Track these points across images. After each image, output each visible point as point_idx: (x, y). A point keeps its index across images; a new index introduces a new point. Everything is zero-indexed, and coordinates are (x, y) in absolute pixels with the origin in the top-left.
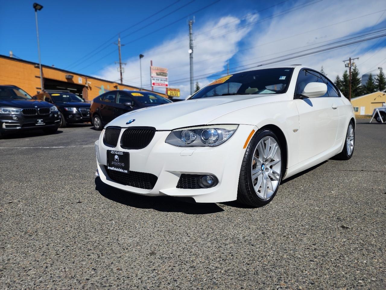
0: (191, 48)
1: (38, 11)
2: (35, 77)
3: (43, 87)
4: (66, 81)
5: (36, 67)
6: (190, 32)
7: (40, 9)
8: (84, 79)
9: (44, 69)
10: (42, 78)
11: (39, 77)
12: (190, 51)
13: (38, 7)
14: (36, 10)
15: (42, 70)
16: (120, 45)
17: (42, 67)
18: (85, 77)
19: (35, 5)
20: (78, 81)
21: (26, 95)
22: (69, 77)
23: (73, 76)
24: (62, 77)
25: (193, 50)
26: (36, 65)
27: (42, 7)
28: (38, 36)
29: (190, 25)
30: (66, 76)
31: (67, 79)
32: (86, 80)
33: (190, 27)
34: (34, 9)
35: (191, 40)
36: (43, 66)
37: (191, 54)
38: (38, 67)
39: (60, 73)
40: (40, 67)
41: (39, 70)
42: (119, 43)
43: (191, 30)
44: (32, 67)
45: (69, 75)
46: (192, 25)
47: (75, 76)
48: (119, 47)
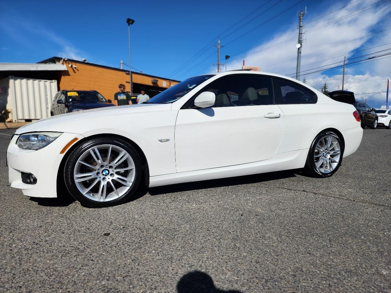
0: (300, 42)
1: (130, 25)
2: (125, 82)
3: (132, 91)
4: (152, 85)
5: (127, 74)
6: (300, 25)
7: (132, 24)
8: (167, 82)
9: (133, 75)
10: (131, 83)
11: (129, 83)
12: (298, 46)
13: (130, 22)
14: (129, 25)
15: (131, 76)
16: (219, 47)
17: (131, 74)
18: (169, 81)
19: (128, 20)
20: (162, 85)
21: (102, 98)
22: (154, 82)
23: (157, 81)
24: (148, 82)
25: (301, 45)
26: (127, 72)
27: (133, 21)
28: (130, 47)
29: (300, 17)
30: (152, 80)
31: (153, 83)
32: (170, 84)
33: (300, 19)
34: (127, 24)
35: (300, 34)
36: (133, 73)
37: (299, 49)
38: (128, 74)
39: (147, 78)
40: (130, 74)
41: (130, 76)
42: (218, 45)
43: (301, 22)
44: (124, 73)
45: (154, 80)
46: (303, 16)
47: (159, 80)
48: (218, 48)
